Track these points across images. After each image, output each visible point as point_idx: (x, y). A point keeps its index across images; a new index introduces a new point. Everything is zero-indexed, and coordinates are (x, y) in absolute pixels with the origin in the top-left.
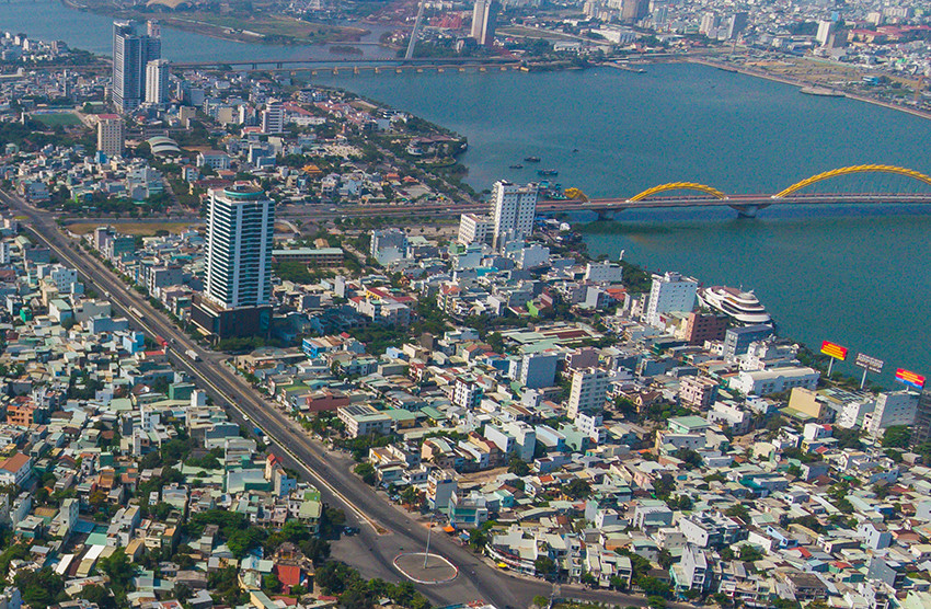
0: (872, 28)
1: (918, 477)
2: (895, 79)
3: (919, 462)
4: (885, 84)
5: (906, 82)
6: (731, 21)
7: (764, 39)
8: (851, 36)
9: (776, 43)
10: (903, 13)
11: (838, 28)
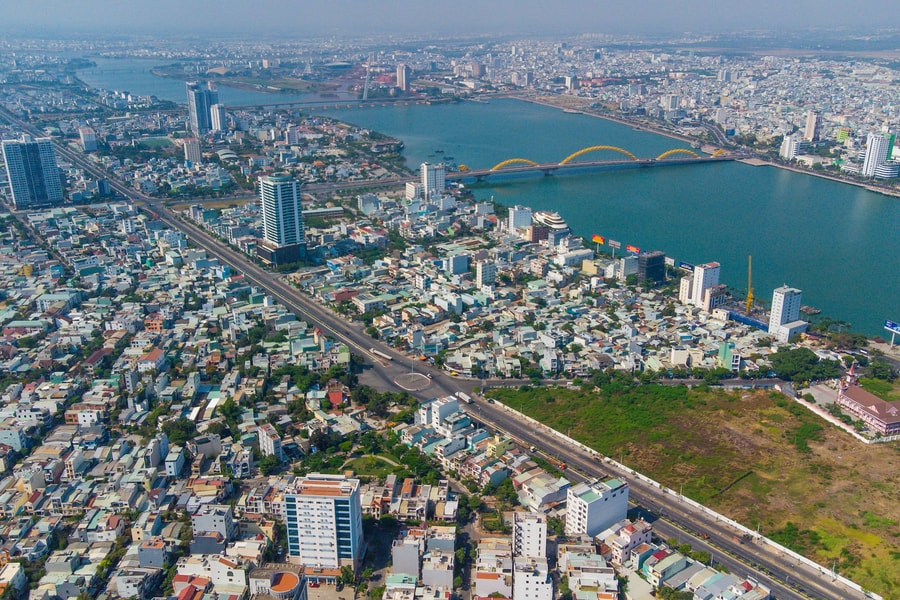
0: (589, 80)
1: (644, 299)
2: (604, 105)
3: (643, 291)
4: (599, 106)
5: (608, 106)
6: (526, 77)
7: (542, 86)
8: (581, 84)
9: (548, 87)
10: (602, 72)
11: (574, 80)
